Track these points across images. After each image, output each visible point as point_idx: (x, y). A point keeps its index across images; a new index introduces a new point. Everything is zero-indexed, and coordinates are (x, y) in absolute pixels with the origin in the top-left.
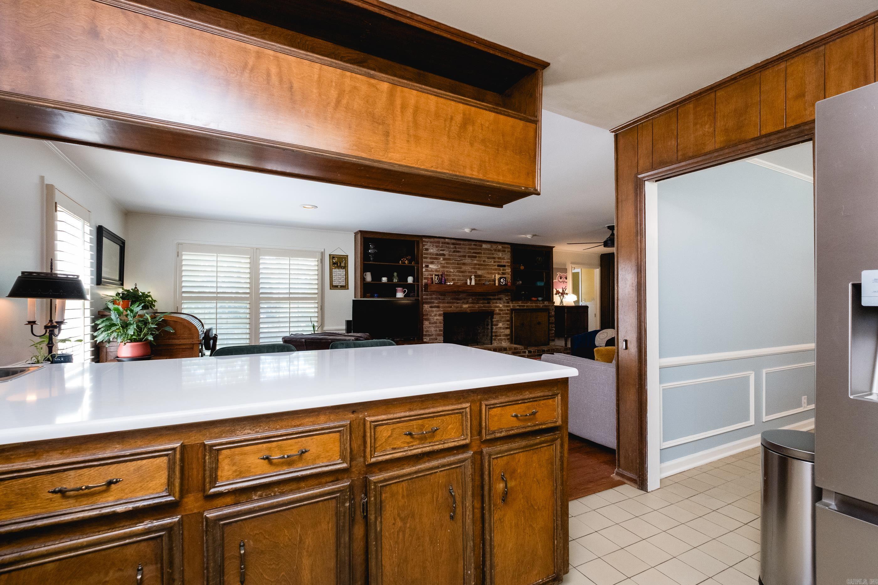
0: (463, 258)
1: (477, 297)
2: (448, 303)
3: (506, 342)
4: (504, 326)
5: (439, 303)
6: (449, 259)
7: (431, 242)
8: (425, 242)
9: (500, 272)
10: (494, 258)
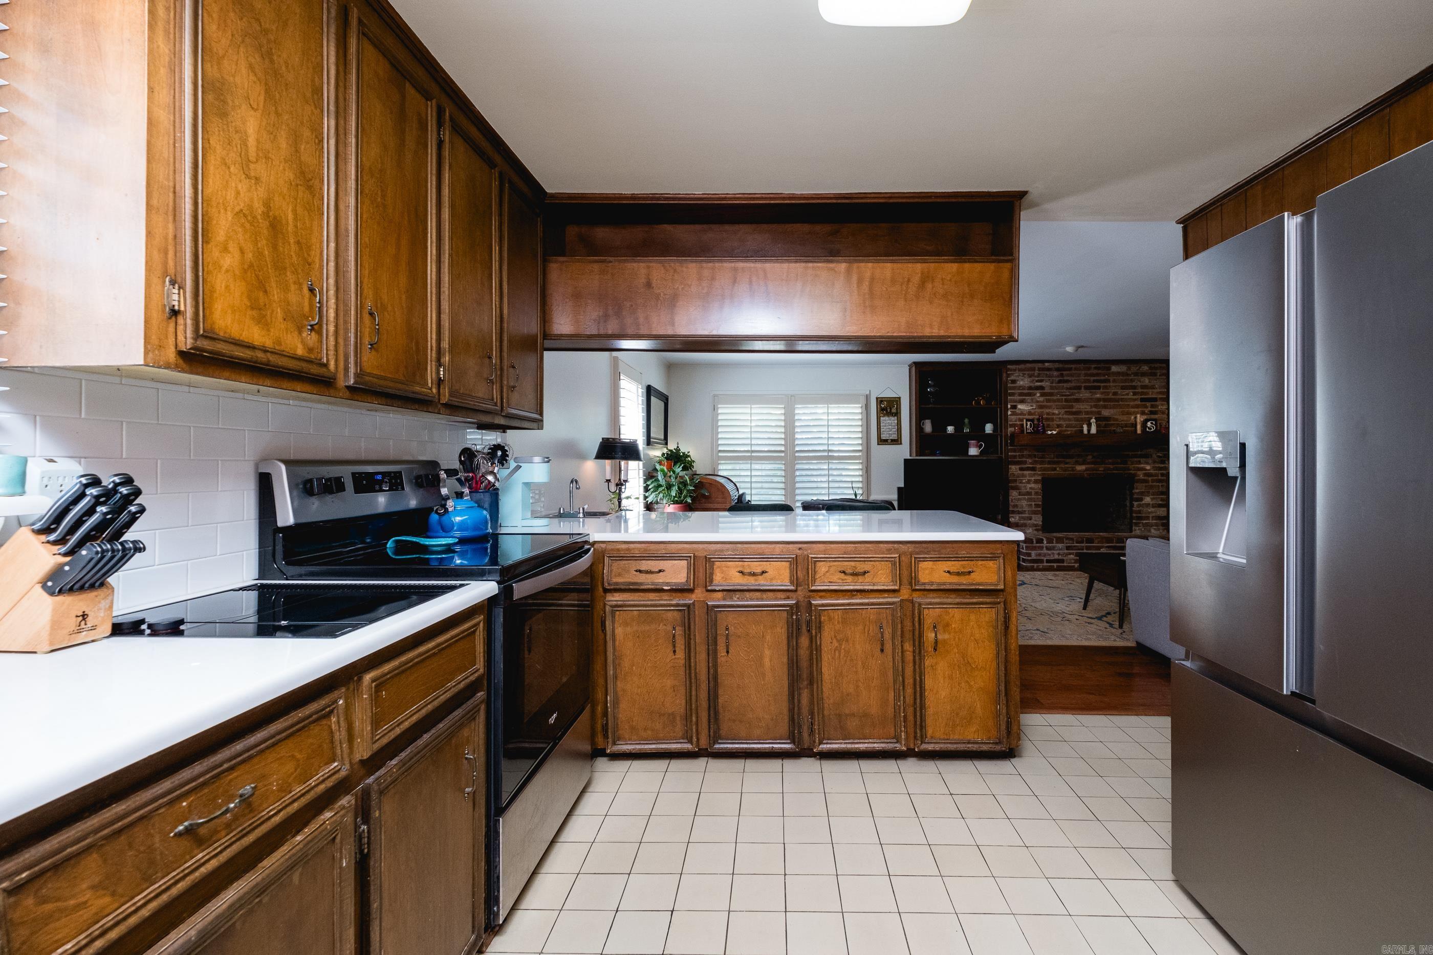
0: (1076, 391)
1: (1102, 453)
2: (1049, 463)
3: (1159, 530)
4: (1154, 502)
5: (1036, 462)
6: (1051, 394)
7: (1019, 370)
8: (1011, 370)
9: (1146, 410)
10: (1134, 387)
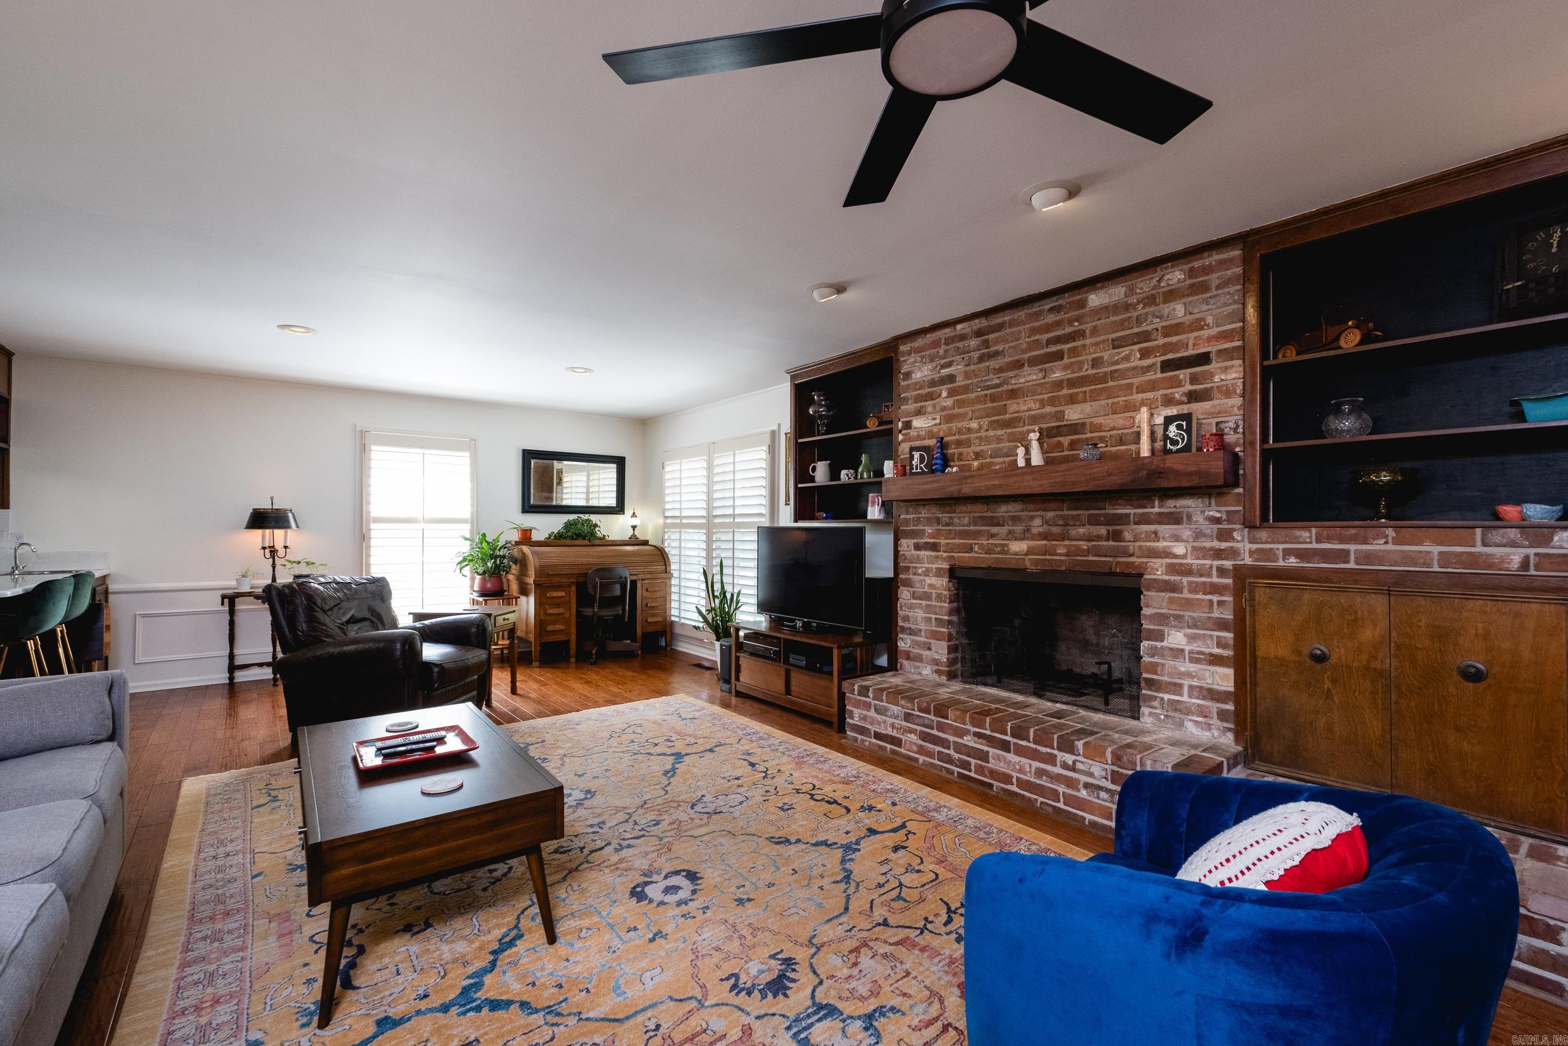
0: (1011, 374)
1: (1066, 512)
2: (961, 534)
3: (1209, 727)
4: (1195, 647)
5: (938, 534)
6: (966, 389)
7: (916, 350)
8: (904, 353)
9: (1178, 393)
10: (1146, 337)
